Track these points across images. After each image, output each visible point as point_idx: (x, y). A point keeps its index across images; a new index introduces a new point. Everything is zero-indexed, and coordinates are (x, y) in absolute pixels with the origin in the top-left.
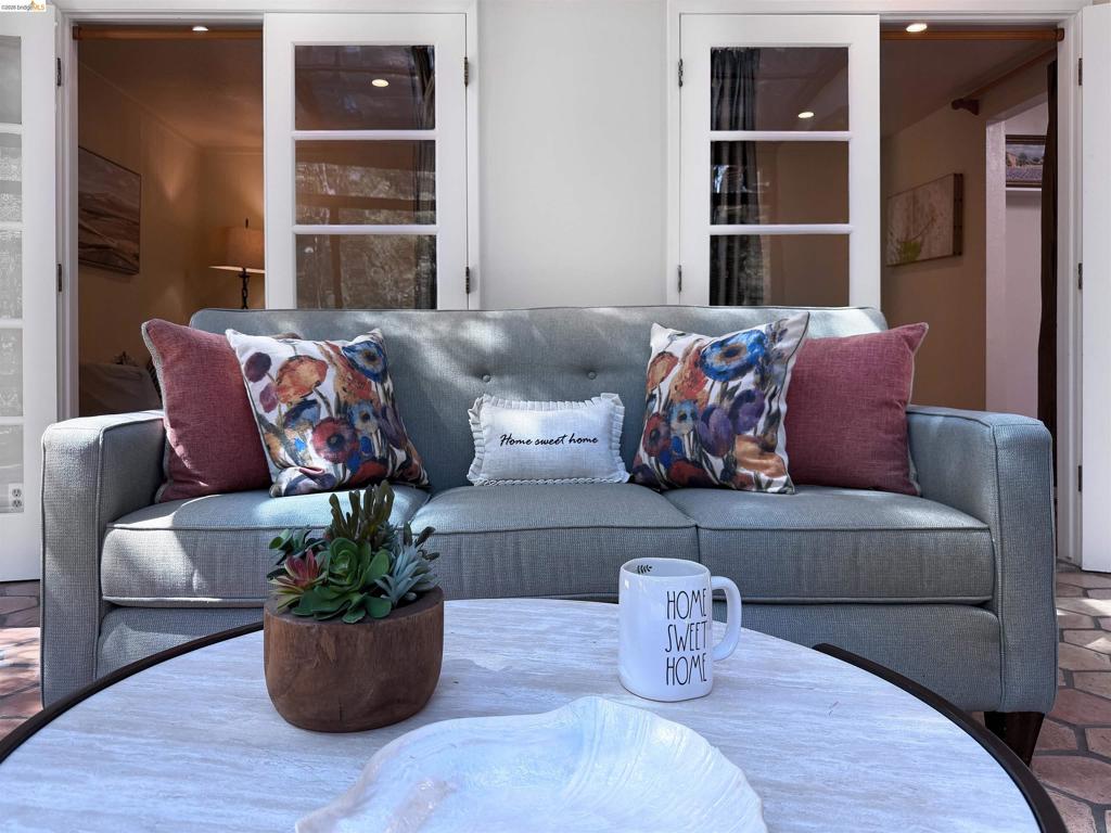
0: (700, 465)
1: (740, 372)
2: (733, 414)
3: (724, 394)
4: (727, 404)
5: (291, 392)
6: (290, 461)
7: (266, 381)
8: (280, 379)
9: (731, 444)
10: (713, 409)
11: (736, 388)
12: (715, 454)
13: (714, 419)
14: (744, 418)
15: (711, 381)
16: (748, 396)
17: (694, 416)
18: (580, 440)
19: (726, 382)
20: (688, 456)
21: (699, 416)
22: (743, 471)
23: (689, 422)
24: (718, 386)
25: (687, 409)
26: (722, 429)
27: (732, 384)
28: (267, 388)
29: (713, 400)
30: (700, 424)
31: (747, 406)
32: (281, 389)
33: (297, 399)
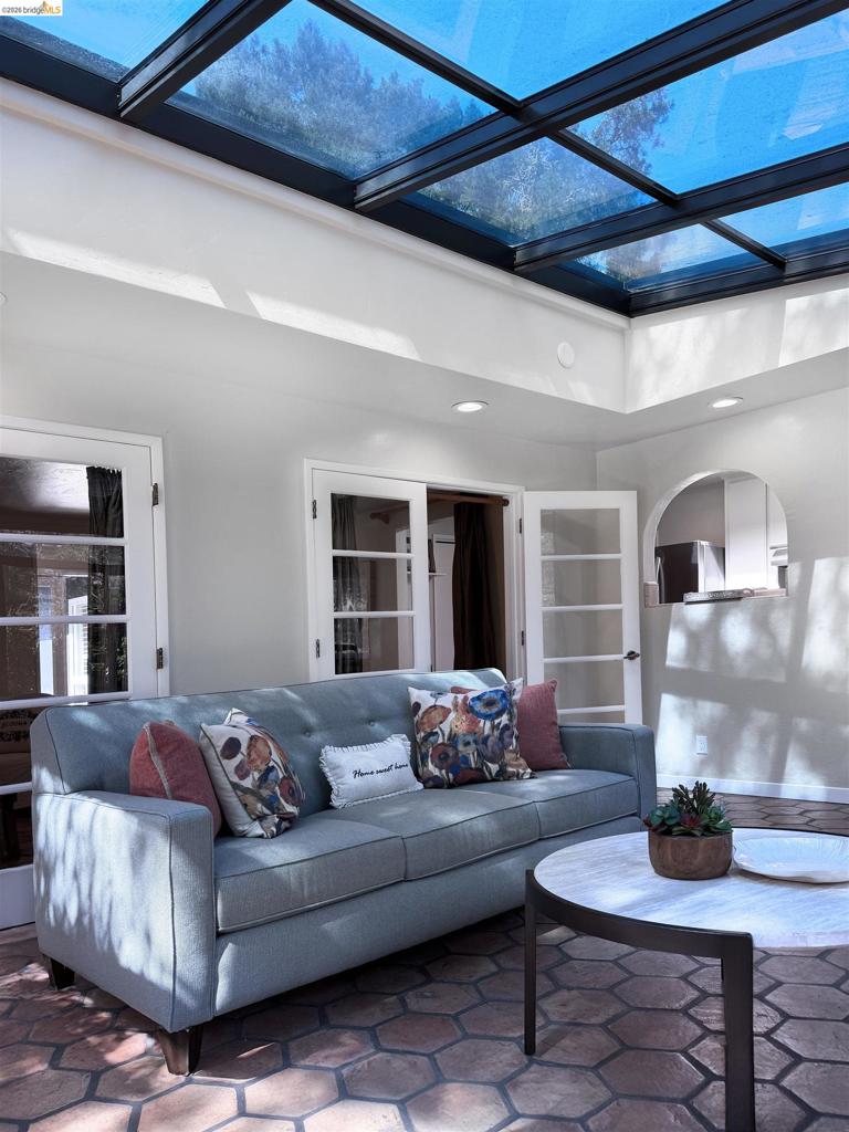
0: (481, 770)
1: (499, 714)
2: (501, 738)
3: (493, 727)
4: (496, 733)
5: (259, 762)
6: (267, 811)
7: (239, 758)
8: (249, 754)
9: (503, 756)
10: (488, 737)
11: (499, 724)
12: (492, 762)
13: (490, 743)
14: (507, 740)
15: (482, 721)
16: (507, 727)
17: (475, 742)
18: (401, 767)
19: (493, 720)
20: (473, 766)
21: (480, 741)
22: (510, 769)
23: (473, 746)
24: (488, 724)
25: (470, 739)
26: (496, 747)
27: (497, 721)
28: (241, 762)
29: (487, 731)
30: (481, 747)
31: (507, 733)
32: (252, 761)
33: (263, 767)
